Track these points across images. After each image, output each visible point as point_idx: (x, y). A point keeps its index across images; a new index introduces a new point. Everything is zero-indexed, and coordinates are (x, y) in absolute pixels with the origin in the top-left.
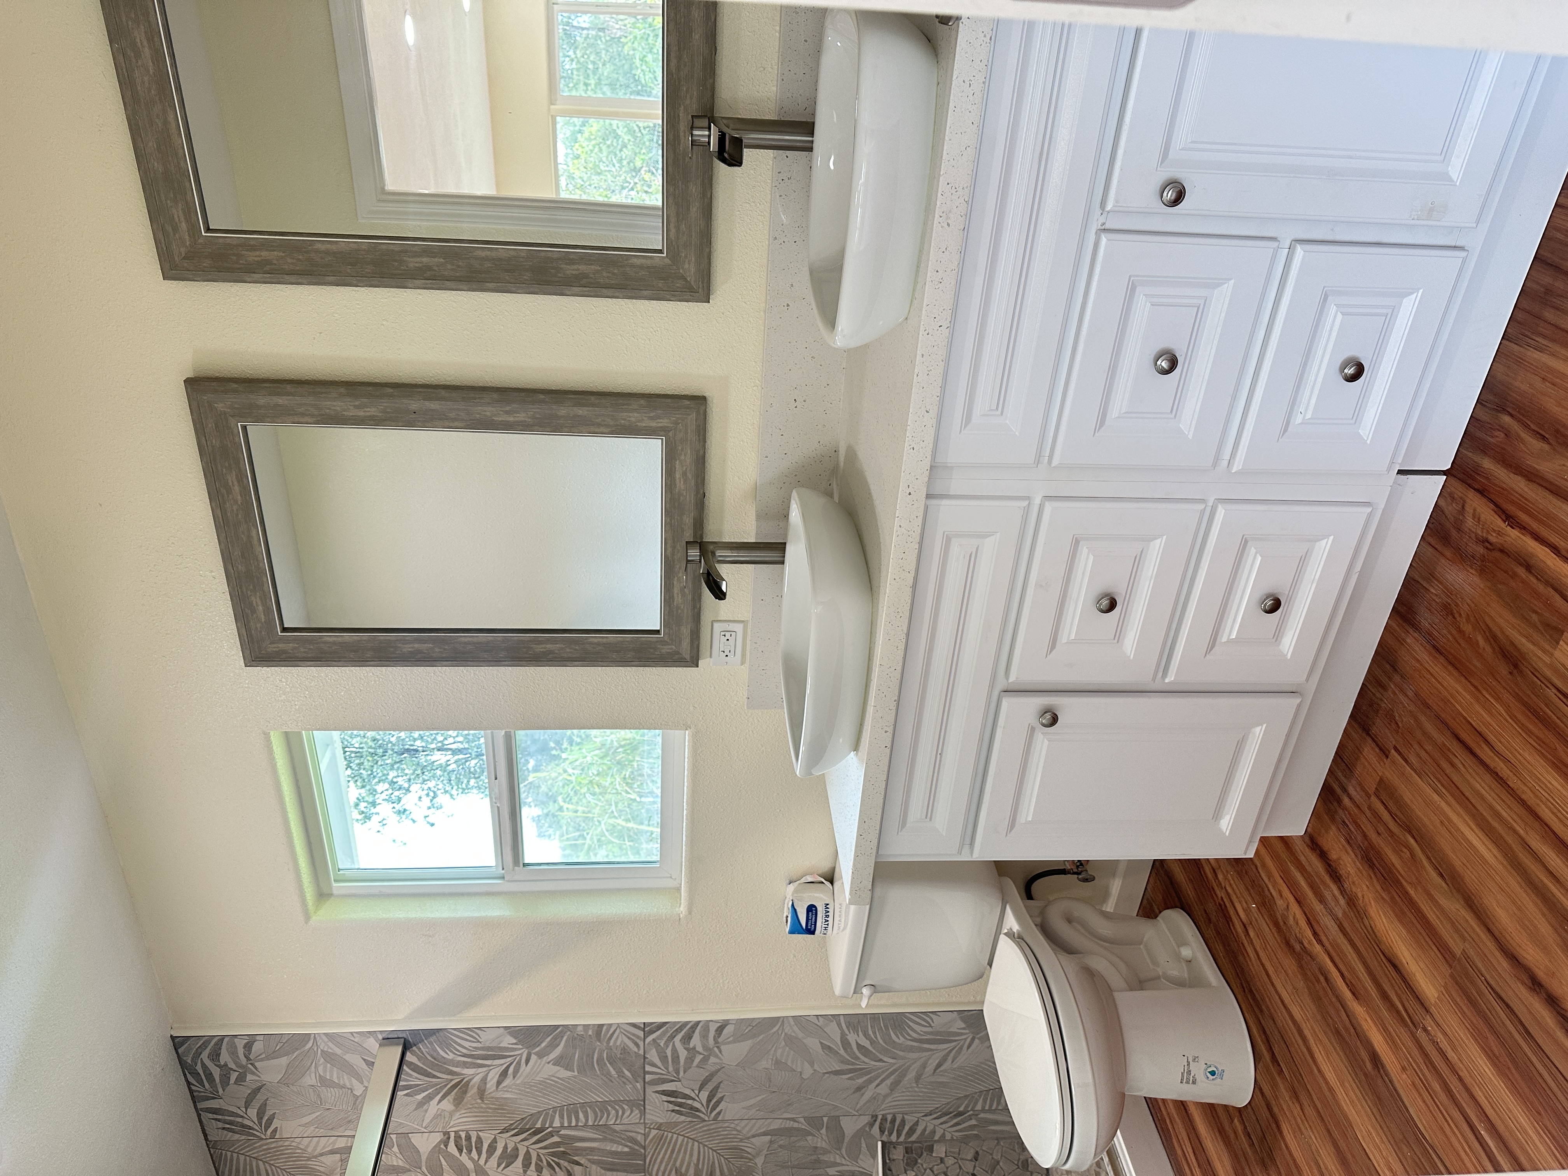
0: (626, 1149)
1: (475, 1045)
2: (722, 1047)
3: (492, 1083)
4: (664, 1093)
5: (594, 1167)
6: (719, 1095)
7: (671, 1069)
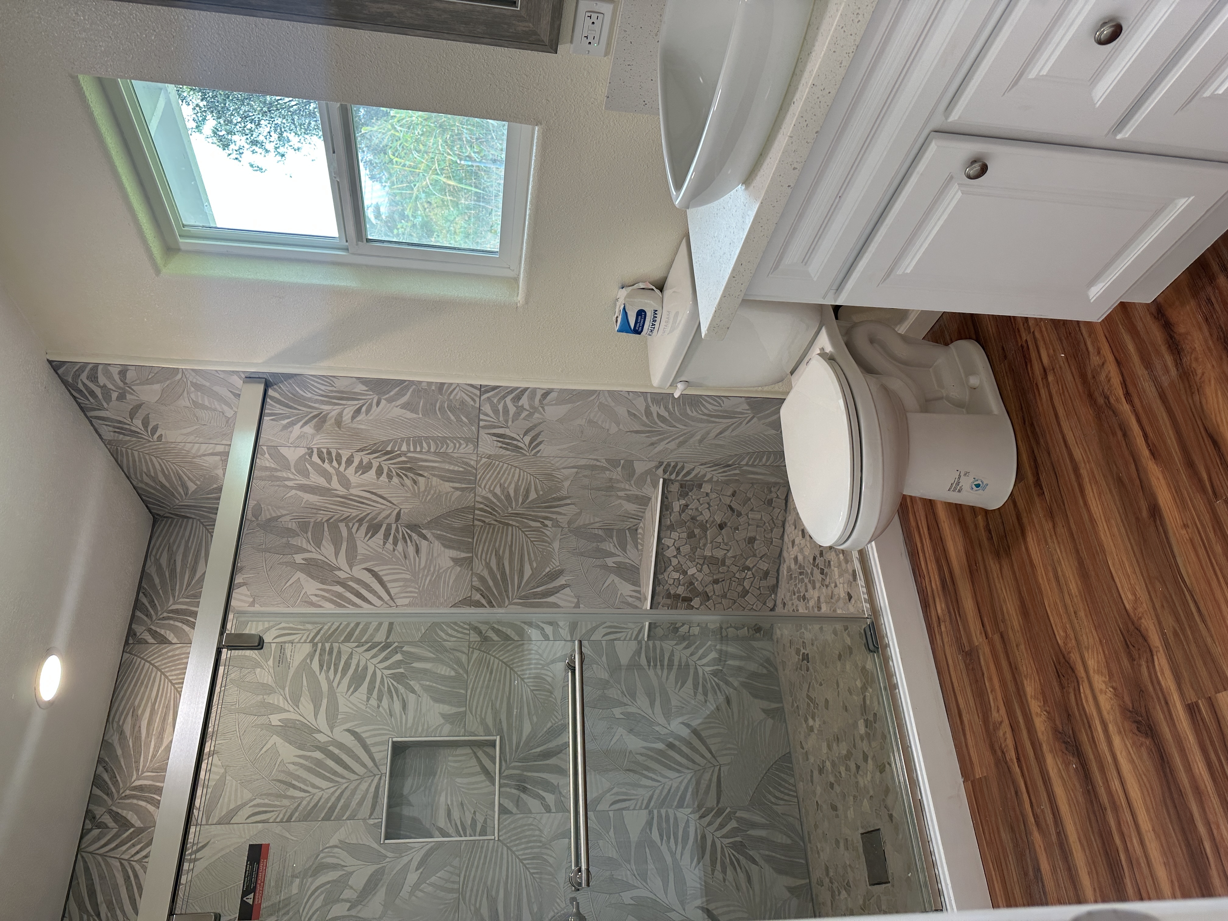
0: (461, 469)
1: (331, 388)
2: (546, 408)
3: (347, 417)
4: (494, 435)
5: (435, 479)
6: (539, 440)
7: (501, 419)
